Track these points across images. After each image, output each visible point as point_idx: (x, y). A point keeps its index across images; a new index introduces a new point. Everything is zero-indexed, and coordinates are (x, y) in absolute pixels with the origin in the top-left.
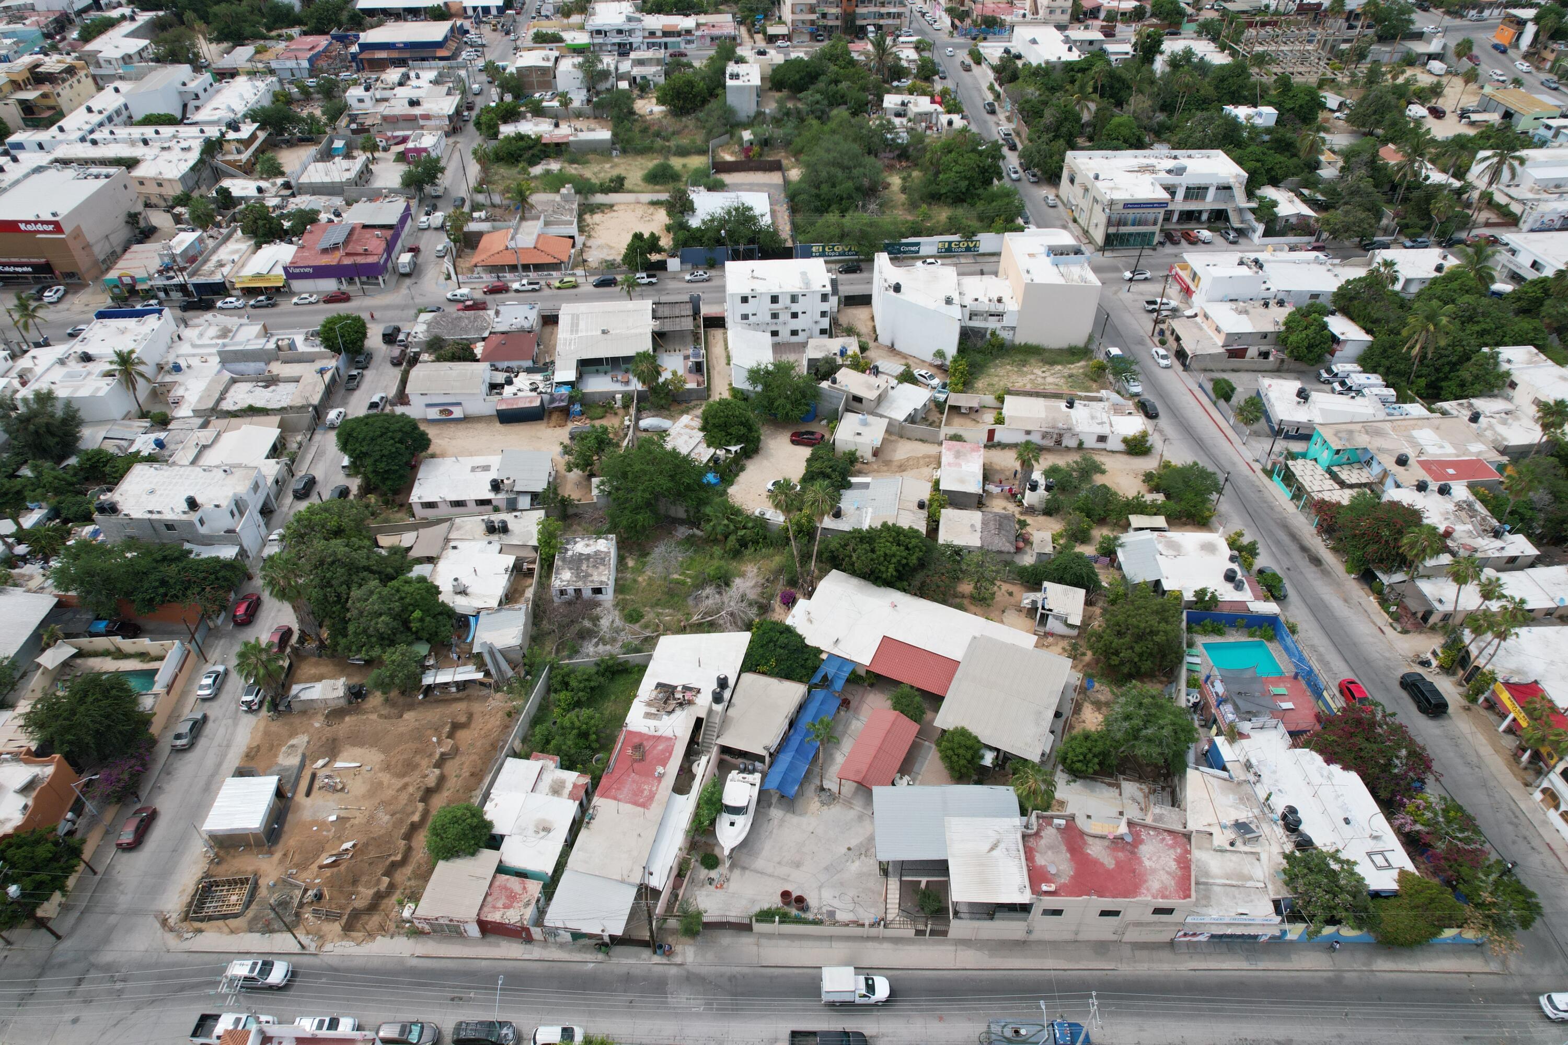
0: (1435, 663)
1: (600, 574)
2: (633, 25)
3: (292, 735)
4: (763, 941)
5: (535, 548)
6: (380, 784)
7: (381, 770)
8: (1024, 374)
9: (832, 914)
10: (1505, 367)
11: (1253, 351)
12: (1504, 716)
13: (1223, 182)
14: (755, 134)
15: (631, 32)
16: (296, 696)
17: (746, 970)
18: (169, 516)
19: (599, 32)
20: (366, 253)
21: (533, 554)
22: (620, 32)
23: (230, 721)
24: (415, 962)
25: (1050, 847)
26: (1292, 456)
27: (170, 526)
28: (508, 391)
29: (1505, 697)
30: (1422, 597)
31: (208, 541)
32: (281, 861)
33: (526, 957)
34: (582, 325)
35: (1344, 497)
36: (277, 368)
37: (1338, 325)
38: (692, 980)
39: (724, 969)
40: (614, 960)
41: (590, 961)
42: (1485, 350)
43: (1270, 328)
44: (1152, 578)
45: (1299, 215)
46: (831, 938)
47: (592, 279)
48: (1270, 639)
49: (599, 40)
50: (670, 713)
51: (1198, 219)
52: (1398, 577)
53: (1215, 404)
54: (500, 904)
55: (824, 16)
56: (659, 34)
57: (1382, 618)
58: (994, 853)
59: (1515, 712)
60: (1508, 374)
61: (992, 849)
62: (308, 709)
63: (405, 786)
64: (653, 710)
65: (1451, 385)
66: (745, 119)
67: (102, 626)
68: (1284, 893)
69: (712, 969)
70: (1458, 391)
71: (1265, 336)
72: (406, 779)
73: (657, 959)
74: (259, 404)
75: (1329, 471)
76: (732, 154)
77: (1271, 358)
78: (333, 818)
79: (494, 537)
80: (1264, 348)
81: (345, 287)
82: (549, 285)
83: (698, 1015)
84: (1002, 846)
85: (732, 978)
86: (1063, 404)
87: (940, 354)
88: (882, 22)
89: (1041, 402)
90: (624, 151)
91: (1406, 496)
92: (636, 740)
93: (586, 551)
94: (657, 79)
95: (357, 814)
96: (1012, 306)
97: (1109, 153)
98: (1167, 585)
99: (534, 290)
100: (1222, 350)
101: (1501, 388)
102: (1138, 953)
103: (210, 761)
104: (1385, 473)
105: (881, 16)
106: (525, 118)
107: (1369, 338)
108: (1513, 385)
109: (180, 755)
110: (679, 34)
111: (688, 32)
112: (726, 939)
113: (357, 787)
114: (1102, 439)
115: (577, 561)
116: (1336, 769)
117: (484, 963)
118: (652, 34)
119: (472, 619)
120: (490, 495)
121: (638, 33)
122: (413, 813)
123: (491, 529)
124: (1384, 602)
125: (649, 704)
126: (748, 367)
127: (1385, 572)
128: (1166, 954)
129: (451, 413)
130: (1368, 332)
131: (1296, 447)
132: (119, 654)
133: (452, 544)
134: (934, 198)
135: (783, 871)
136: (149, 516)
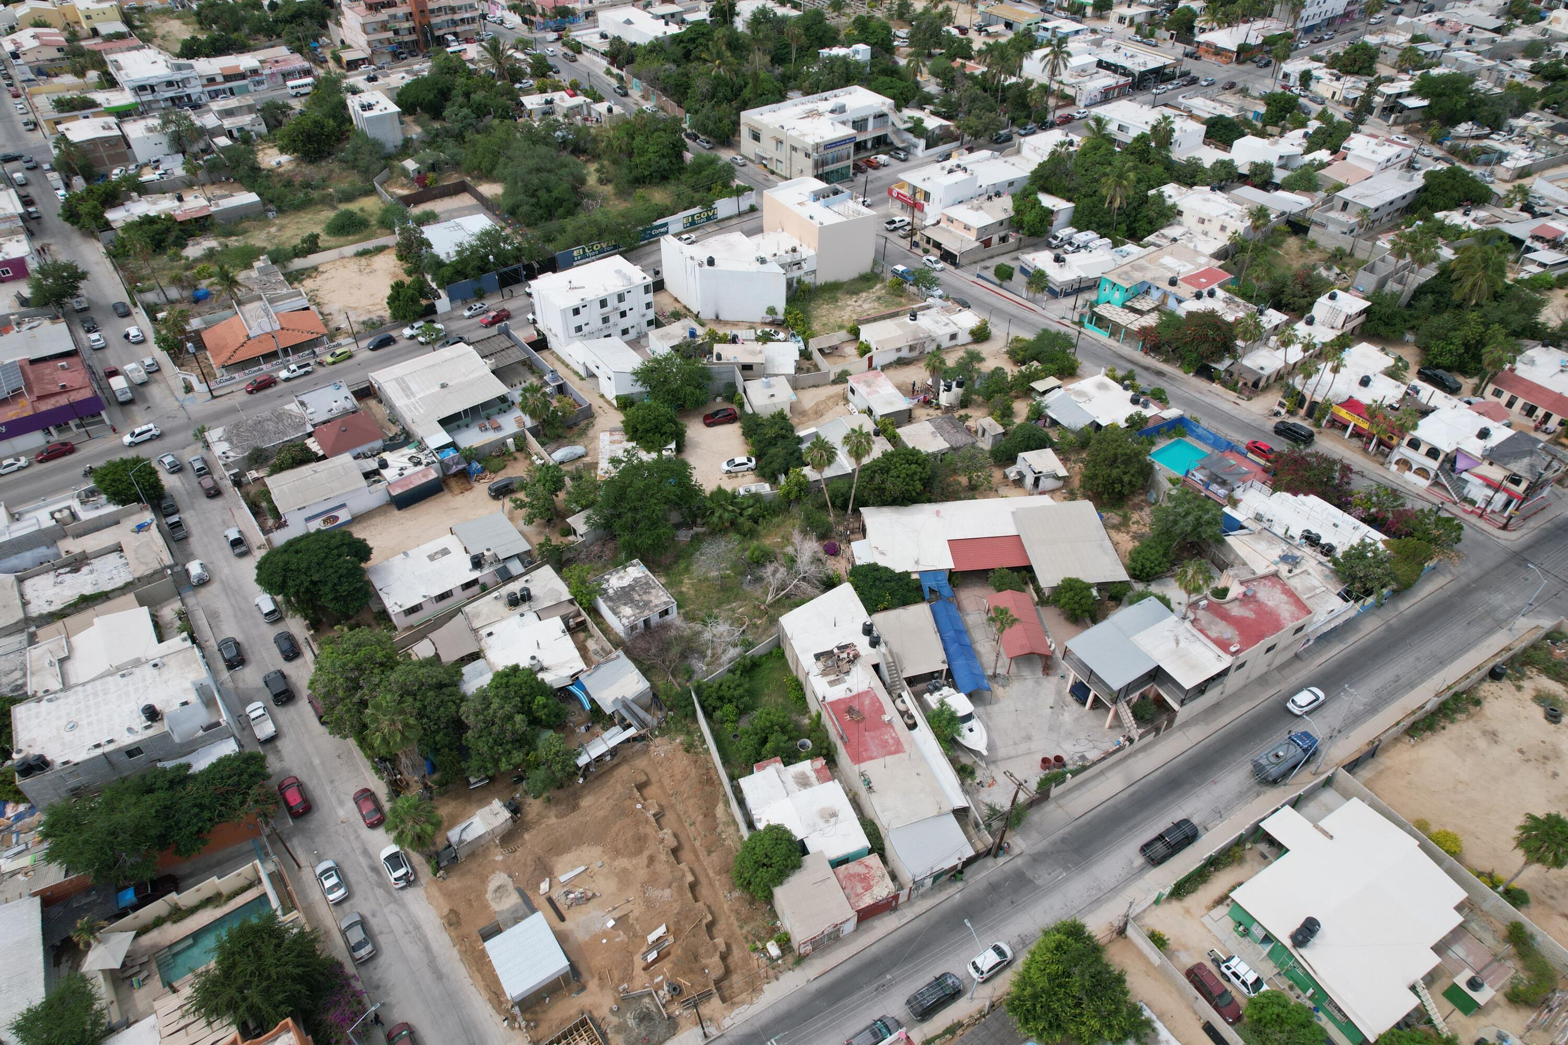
0: (1283, 411)
1: (657, 597)
2: (185, 74)
3: (484, 880)
4: (1061, 802)
5: (571, 602)
6: (625, 871)
7: (613, 859)
8: (842, 308)
9: (1083, 758)
10: (1170, 202)
11: (995, 239)
12: (1345, 427)
13: (877, 111)
14: (421, 162)
15: (185, 82)
16: (461, 841)
17: (1068, 829)
18: (127, 740)
19: (142, 88)
20: (65, 390)
21: (572, 609)
22: (170, 84)
23: (393, 906)
24: (816, 985)
25: (1210, 623)
26: (1093, 305)
27: (132, 752)
28: (389, 474)
29: (1343, 413)
30: (1250, 370)
31: (191, 746)
32: (602, 987)
33: (904, 921)
34: (414, 387)
35: (1151, 320)
36: (73, 546)
37: (1048, 201)
38: (1037, 859)
39: (1052, 838)
40: (971, 881)
41: (954, 894)
42: (1152, 192)
43: (1003, 216)
44: (1088, 422)
45: (941, 127)
46: (1102, 772)
47: (364, 343)
48: (1184, 435)
49: (147, 97)
50: (847, 673)
51: (865, 148)
52: (1227, 362)
53: (1001, 286)
54: (860, 890)
55: (396, 32)
56: (220, 79)
57: (1232, 395)
58: (1181, 645)
59: (1353, 420)
60: (1174, 206)
61: (1177, 643)
62: (478, 849)
63: (651, 860)
64: (833, 677)
65: (1143, 225)
66: (393, 150)
67: (129, 896)
68: (1340, 588)
69: (1045, 843)
70: (1148, 227)
71: (1001, 223)
72: (646, 853)
73: (1001, 860)
74: (88, 590)
75: (1124, 306)
76: (403, 186)
77: (1011, 240)
78: (611, 923)
79: (524, 607)
80: (1002, 234)
81: (56, 437)
82: (321, 364)
83: (1066, 880)
84: (1181, 638)
85: (1064, 840)
86: (907, 319)
87: (771, 311)
88: (458, 29)
89: (888, 322)
90: (281, 211)
91: (1193, 305)
92: (843, 707)
93: (625, 582)
94: (257, 128)
95: (630, 906)
96: (807, 252)
97: (774, 106)
98: (1103, 422)
99: (307, 373)
100: (977, 244)
101: (1174, 217)
102: (1284, 672)
103: (413, 951)
104: (1166, 295)
105: (454, 23)
106: (129, 198)
107: (1071, 205)
108: (1180, 213)
109: (371, 965)
110: (242, 76)
111: (255, 72)
112: (1035, 816)
113: (605, 885)
114: (953, 337)
115: (625, 595)
116: (1301, 497)
117: (873, 948)
118: (211, 80)
119: (573, 689)
120: (476, 574)
121: (193, 82)
122: (684, 875)
123: (515, 602)
124: (1224, 384)
125: (824, 673)
126: (630, 370)
127: (1217, 362)
128: (1298, 665)
129: (337, 518)
130: (1069, 200)
131: (1091, 296)
132: (178, 914)
133: (484, 632)
134: (639, 181)
135: (1023, 748)
136: (99, 751)
